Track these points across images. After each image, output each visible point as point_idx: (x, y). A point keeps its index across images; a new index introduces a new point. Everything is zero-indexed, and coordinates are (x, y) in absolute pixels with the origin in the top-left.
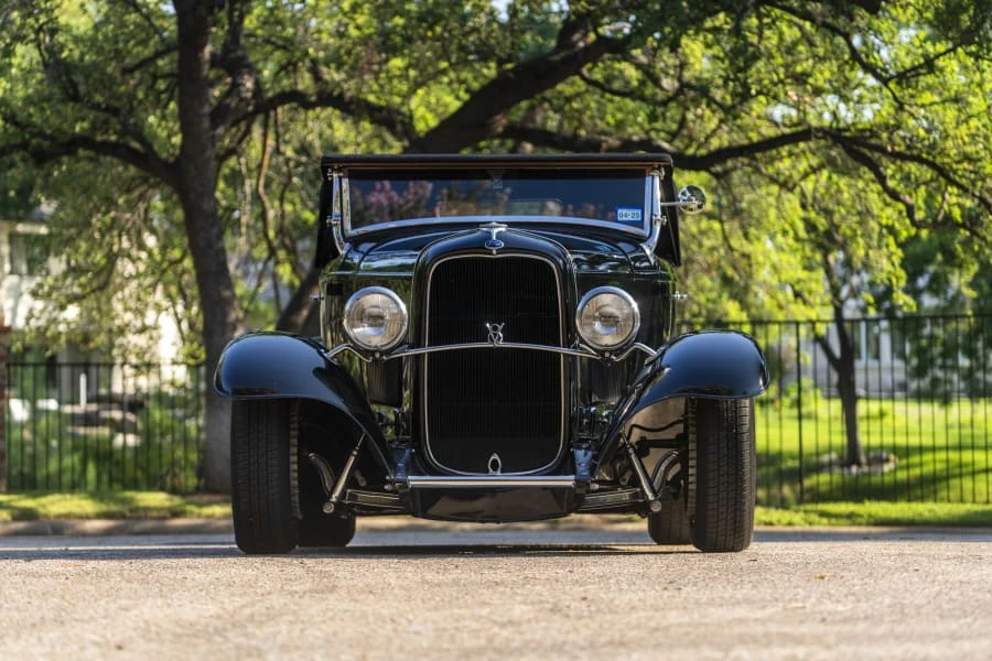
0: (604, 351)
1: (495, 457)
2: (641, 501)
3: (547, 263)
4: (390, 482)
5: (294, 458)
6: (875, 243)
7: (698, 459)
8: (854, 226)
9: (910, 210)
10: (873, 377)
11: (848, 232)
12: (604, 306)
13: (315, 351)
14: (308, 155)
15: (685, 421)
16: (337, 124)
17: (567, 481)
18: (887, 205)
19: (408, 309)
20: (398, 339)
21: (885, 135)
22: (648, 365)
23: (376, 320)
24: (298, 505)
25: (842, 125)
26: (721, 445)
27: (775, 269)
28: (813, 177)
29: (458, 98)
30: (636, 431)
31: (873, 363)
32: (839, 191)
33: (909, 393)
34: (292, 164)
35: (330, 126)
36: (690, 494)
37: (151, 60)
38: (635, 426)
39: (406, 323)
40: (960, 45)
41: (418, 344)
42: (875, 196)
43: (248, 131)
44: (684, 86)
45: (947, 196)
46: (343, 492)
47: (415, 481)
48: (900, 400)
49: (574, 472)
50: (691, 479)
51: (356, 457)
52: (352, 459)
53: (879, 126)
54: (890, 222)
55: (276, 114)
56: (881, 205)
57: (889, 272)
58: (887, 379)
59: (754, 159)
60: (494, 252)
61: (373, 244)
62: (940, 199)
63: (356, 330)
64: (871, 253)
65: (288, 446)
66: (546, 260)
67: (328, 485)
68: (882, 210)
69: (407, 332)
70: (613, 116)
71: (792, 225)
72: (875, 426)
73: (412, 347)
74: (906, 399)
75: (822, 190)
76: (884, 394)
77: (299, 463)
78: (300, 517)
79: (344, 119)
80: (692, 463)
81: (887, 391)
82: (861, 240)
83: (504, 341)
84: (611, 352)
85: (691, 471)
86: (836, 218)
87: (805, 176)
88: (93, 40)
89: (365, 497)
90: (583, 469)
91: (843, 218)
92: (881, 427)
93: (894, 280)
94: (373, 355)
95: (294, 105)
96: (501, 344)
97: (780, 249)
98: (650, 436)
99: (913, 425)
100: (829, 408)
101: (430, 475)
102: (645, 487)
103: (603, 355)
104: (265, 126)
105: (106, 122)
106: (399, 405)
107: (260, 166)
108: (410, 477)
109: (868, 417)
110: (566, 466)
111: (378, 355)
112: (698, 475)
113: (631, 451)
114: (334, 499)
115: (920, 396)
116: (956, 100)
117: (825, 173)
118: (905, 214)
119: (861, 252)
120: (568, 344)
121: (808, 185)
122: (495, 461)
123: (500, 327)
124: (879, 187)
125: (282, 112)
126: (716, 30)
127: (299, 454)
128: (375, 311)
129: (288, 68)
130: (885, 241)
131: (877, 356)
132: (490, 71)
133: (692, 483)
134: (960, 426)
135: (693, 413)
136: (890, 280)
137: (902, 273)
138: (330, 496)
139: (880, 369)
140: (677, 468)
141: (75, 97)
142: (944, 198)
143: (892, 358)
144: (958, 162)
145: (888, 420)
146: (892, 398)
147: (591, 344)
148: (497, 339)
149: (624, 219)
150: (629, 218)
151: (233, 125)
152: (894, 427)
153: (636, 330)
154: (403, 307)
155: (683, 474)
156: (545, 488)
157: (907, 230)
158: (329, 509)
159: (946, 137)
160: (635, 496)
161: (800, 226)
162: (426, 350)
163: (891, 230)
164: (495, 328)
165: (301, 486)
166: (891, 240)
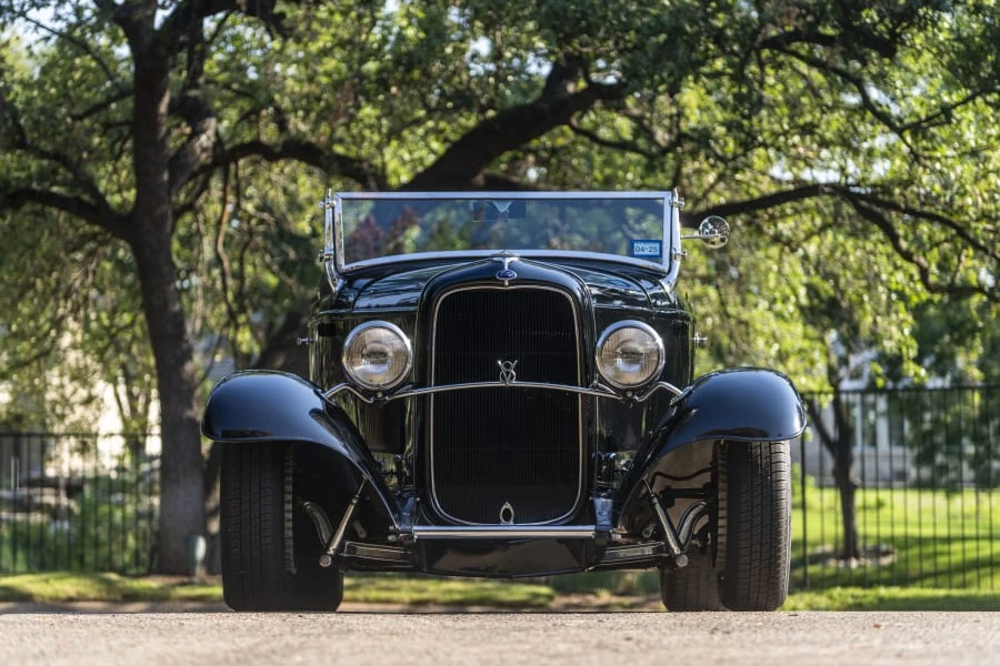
0: (626, 390)
1: (507, 506)
2: (666, 555)
3: (564, 296)
4: (396, 533)
5: (289, 507)
6: (882, 309)
7: (729, 509)
8: (861, 291)
9: (924, 273)
10: (870, 465)
11: (854, 298)
12: (627, 341)
13: (311, 391)
14: (271, 212)
15: (713, 469)
16: (303, 179)
17: (587, 531)
18: (896, 268)
19: (412, 344)
20: (402, 378)
21: (897, 191)
22: (673, 406)
23: (378, 356)
24: (292, 558)
25: (851, 180)
26: (755, 494)
27: (775, 338)
28: (816, 239)
29: (432, 151)
30: (659, 478)
31: (869, 451)
32: (845, 253)
33: (908, 483)
34: (254, 222)
35: (294, 180)
36: (719, 547)
37: (104, 106)
38: (658, 473)
39: (410, 360)
40: (979, 94)
41: (422, 383)
42: (883, 259)
43: (205, 186)
44: (681, 138)
45: (963, 258)
46: (341, 545)
47: (419, 531)
48: (899, 489)
49: (593, 521)
50: (720, 531)
51: (356, 506)
52: (352, 508)
53: (892, 182)
54: (900, 287)
55: (237, 168)
56: (890, 269)
57: (899, 341)
58: (885, 468)
59: (756, 217)
60: (507, 283)
61: (368, 280)
62: (955, 260)
63: (357, 368)
64: (879, 319)
65: (283, 492)
66: (562, 292)
67: (325, 537)
68: (891, 274)
69: (411, 370)
70: (601, 172)
71: (794, 290)
72: (871, 516)
73: (417, 386)
74: (905, 488)
75: (826, 252)
76: (881, 484)
77: (294, 511)
78: (294, 571)
79: (310, 174)
80: (722, 513)
81: (884, 480)
82: (868, 307)
83: (517, 379)
84: (633, 391)
85: (721, 522)
86: (842, 282)
87: (808, 237)
88: (40, 85)
89: (366, 550)
90: (604, 519)
91: (848, 283)
92: (878, 517)
93: (904, 350)
94: (376, 396)
95: (257, 157)
96: (514, 383)
97: (779, 316)
98: (675, 485)
99: (913, 516)
100: (822, 499)
101: (436, 524)
102: (670, 540)
103: (625, 396)
104: (226, 181)
105: (55, 172)
106: (401, 450)
107: (219, 222)
108: (415, 528)
109: (865, 508)
110: (586, 515)
111: (380, 395)
112: (729, 526)
113: (655, 500)
114: (331, 552)
115: (920, 485)
116: (974, 153)
117: (830, 235)
118: (917, 277)
119: (869, 319)
120: (586, 384)
121: (812, 248)
122: (507, 510)
123: (513, 365)
124: (889, 249)
125: (244, 166)
126: (717, 75)
127: (294, 502)
128: (377, 347)
129: (250, 117)
130: (894, 308)
131: (874, 443)
132: (470, 121)
133: (721, 535)
134: (963, 517)
135: (724, 460)
136: (900, 349)
137: (914, 344)
138: (327, 549)
139: (877, 457)
140: (705, 520)
141: (21, 145)
142: (960, 261)
143: (891, 445)
144: (977, 220)
145: (885, 512)
146: (890, 487)
147: (612, 383)
148: (509, 378)
149: (641, 253)
150: (647, 252)
151: (190, 179)
152: (892, 517)
153: (661, 367)
154: (408, 342)
155: (712, 526)
156: (561, 540)
157: (917, 294)
158: (326, 562)
159: (963, 194)
160: (658, 550)
161: (802, 291)
162: (433, 389)
163: (902, 296)
164: (508, 366)
165: (295, 537)
166: (901, 306)
